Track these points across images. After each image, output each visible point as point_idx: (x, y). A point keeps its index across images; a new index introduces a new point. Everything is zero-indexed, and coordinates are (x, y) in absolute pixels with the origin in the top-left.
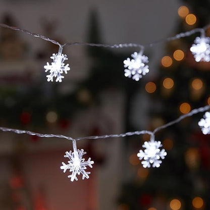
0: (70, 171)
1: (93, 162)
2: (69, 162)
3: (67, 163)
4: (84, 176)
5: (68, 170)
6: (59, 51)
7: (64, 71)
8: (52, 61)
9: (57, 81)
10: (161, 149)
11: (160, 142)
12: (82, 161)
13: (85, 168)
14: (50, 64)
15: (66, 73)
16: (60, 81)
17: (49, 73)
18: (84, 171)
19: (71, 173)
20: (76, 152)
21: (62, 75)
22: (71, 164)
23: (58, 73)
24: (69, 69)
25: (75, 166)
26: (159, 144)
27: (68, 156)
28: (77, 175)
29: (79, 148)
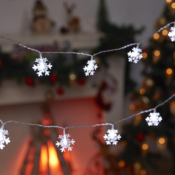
0: (61, 146)
1: (74, 142)
2: (61, 141)
3: (60, 142)
4: (69, 149)
5: (60, 146)
6: (91, 58)
7: (94, 69)
8: (88, 65)
9: (91, 75)
10: (118, 134)
11: (117, 130)
12: (68, 141)
13: (70, 145)
14: (87, 67)
15: (96, 69)
16: (93, 74)
17: (86, 71)
18: (69, 146)
19: (62, 147)
20: (65, 136)
21: (93, 71)
22: (62, 142)
23: (91, 70)
24: (97, 67)
25: (64, 143)
26: (116, 131)
27: (60, 138)
28: (65, 149)
29: (66, 133)
